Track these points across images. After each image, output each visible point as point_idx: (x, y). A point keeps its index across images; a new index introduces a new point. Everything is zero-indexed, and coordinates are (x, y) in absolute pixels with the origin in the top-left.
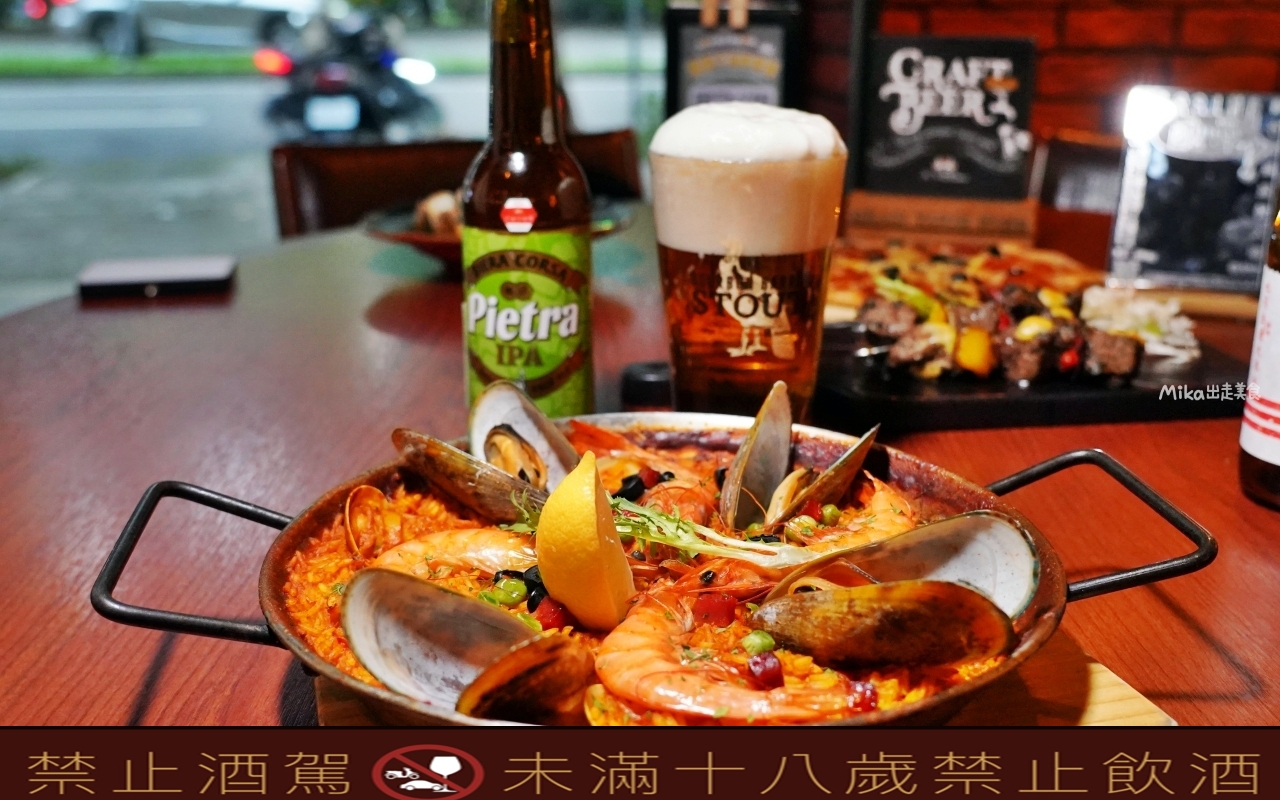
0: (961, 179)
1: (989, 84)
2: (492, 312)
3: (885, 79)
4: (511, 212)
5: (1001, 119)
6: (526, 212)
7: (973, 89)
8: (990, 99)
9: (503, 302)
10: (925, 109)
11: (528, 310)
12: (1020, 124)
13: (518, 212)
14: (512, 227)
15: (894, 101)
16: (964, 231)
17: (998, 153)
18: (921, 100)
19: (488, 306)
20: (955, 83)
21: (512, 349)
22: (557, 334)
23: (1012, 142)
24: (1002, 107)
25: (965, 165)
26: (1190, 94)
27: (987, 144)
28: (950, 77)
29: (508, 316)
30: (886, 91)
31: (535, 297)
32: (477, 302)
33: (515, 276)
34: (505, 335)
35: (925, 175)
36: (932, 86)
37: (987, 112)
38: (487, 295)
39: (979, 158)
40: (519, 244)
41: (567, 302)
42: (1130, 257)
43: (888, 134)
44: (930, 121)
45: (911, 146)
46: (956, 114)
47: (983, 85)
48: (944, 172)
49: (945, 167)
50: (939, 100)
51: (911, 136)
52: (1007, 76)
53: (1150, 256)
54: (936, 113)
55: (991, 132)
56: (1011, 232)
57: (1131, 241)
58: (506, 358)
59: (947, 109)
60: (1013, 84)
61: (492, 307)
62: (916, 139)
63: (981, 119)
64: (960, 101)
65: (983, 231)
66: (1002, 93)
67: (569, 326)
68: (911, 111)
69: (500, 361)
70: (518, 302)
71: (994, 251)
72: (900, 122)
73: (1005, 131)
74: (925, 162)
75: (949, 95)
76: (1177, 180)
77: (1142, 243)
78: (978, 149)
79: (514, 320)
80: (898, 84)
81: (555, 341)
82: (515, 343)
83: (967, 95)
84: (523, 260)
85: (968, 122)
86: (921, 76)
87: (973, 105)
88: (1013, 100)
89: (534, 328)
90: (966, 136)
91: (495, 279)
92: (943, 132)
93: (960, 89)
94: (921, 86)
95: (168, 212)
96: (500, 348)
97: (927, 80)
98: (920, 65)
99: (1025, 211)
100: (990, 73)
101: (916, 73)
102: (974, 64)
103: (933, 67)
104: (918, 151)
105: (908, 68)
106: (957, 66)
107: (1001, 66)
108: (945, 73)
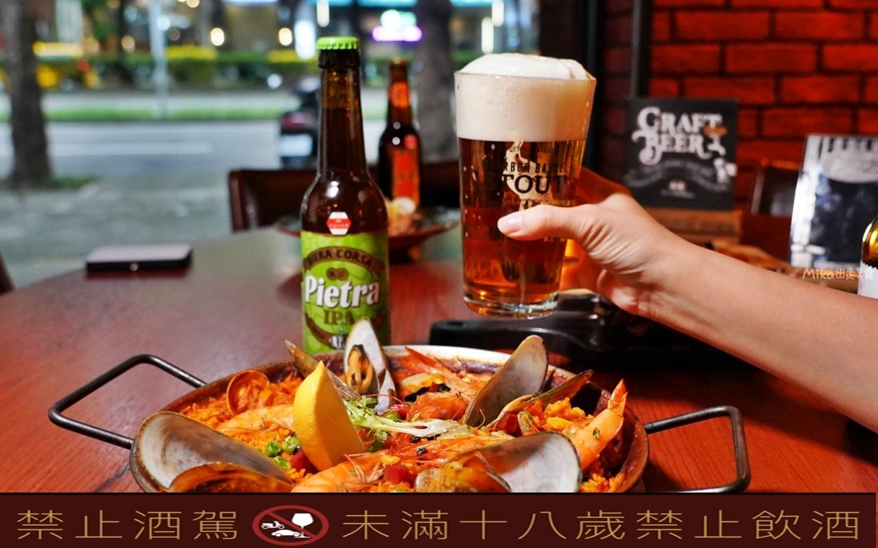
0: (689, 195)
1: (707, 130)
2: (321, 289)
3: (636, 127)
4: (334, 221)
5: (716, 155)
6: (343, 221)
7: (695, 134)
8: (707, 141)
9: (328, 281)
10: (663, 148)
11: (345, 287)
12: (729, 158)
13: (338, 221)
14: (334, 231)
15: (642, 141)
16: (691, 231)
17: (714, 178)
18: (660, 141)
19: (318, 285)
20: (683, 130)
21: (334, 313)
22: (366, 303)
23: (726, 171)
24: (716, 146)
25: (691, 186)
27: (706, 172)
28: (680, 127)
29: (332, 291)
30: (636, 136)
31: (350, 278)
32: (311, 281)
33: (336, 264)
34: (330, 304)
35: (664, 193)
36: (668, 132)
37: (706, 150)
38: (317, 277)
39: (702, 182)
40: (339, 243)
41: (372, 282)
42: (804, 251)
43: (638, 164)
44: (666, 156)
45: (654, 172)
46: (685, 150)
47: (702, 131)
48: (677, 190)
49: (678, 187)
50: (673, 141)
51: (653, 166)
52: (718, 126)
53: (818, 250)
54: (670, 150)
55: (709, 163)
56: (724, 233)
57: (805, 240)
58: (330, 320)
59: (678, 148)
60: (723, 131)
61: (321, 285)
62: (657, 168)
63: (702, 154)
64: (688, 143)
65: (704, 231)
66: (715, 137)
67: (373, 298)
68: (654, 148)
69: (327, 322)
70: (338, 282)
72: (645, 156)
73: (718, 163)
74: (664, 183)
75: (679, 138)
76: (837, 198)
77: (813, 242)
78: (700, 175)
79: (336, 293)
80: (644, 131)
81: (363, 307)
82: (336, 309)
83: (692, 138)
84: (342, 254)
85: (693, 157)
86: (660, 125)
87: (696, 145)
88: (723, 142)
89: (349, 299)
90: (691, 166)
91: (323, 266)
92: (676, 163)
93: (687, 134)
94: (660, 132)
95: (182, 211)
96: (327, 313)
97: (664, 128)
98: (659, 118)
99: (732, 218)
100: (707, 123)
101: (657, 123)
102: (696, 117)
103: (668, 120)
104: (659, 176)
105: (651, 120)
106: (684, 119)
107: (714, 119)
108: (676, 123)
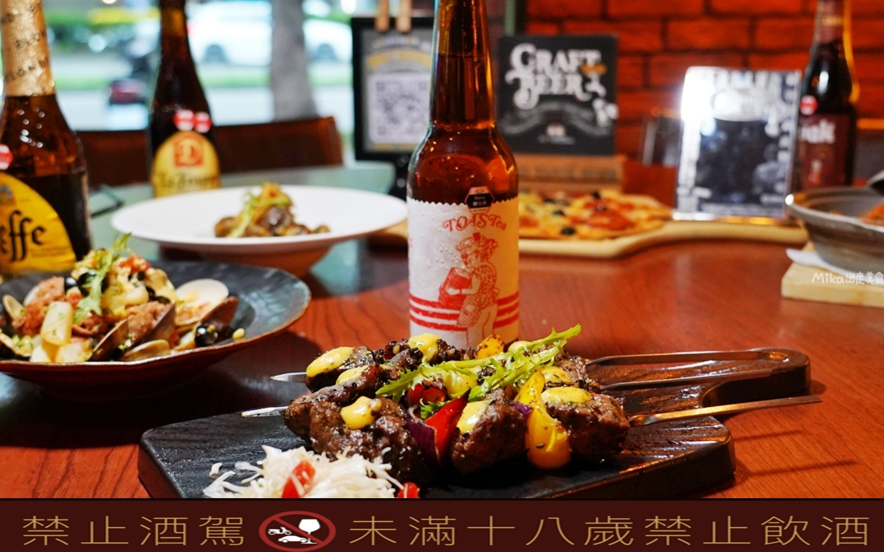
0: (568, 141)
1: (584, 69)
3: (510, 68)
5: (595, 95)
7: (573, 73)
8: (586, 80)
10: (539, 89)
12: (609, 99)
15: (517, 82)
16: (572, 180)
17: (594, 121)
18: (536, 82)
20: (560, 69)
23: (606, 113)
24: (595, 86)
25: (571, 131)
26: (730, 73)
27: (586, 114)
28: (556, 65)
30: (510, 77)
35: (542, 139)
36: (544, 72)
37: (584, 90)
39: (582, 126)
42: (691, 193)
43: (513, 109)
44: (544, 98)
45: (530, 117)
46: (562, 92)
47: (580, 71)
48: (556, 136)
49: (556, 133)
50: (550, 82)
51: (530, 110)
52: (597, 64)
53: (705, 193)
54: (547, 92)
55: (588, 105)
56: (607, 180)
57: (691, 182)
59: (556, 89)
60: (602, 69)
62: (534, 112)
63: (581, 96)
64: (565, 83)
65: (586, 180)
66: (594, 76)
68: (529, 91)
71: (596, 195)
72: (522, 99)
73: (598, 104)
74: (541, 129)
75: (556, 78)
76: (722, 136)
77: (699, 184)
78: (579, 118)
80: (518, 71)
83: (569, 78)
85: (571, 99)
86: (535, 64)
87: (574, 85)
88: (603, 81)
90: (570, 109)
92: (553, 106)
93: (564, 74)
94: (535, 72)
97: (539, 68)
98: (534, 57)
99: (615, 164)
100: (585, 61)
101: (531, 62)
102: (574, 55)
103: (543, 57)
104: (535, 121)
105: (525, 58)
106: (561, 57)
107: (592, 56)
108: (553, 61)
